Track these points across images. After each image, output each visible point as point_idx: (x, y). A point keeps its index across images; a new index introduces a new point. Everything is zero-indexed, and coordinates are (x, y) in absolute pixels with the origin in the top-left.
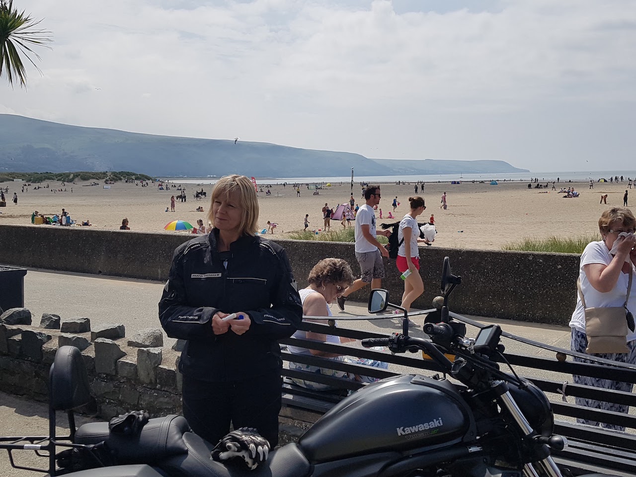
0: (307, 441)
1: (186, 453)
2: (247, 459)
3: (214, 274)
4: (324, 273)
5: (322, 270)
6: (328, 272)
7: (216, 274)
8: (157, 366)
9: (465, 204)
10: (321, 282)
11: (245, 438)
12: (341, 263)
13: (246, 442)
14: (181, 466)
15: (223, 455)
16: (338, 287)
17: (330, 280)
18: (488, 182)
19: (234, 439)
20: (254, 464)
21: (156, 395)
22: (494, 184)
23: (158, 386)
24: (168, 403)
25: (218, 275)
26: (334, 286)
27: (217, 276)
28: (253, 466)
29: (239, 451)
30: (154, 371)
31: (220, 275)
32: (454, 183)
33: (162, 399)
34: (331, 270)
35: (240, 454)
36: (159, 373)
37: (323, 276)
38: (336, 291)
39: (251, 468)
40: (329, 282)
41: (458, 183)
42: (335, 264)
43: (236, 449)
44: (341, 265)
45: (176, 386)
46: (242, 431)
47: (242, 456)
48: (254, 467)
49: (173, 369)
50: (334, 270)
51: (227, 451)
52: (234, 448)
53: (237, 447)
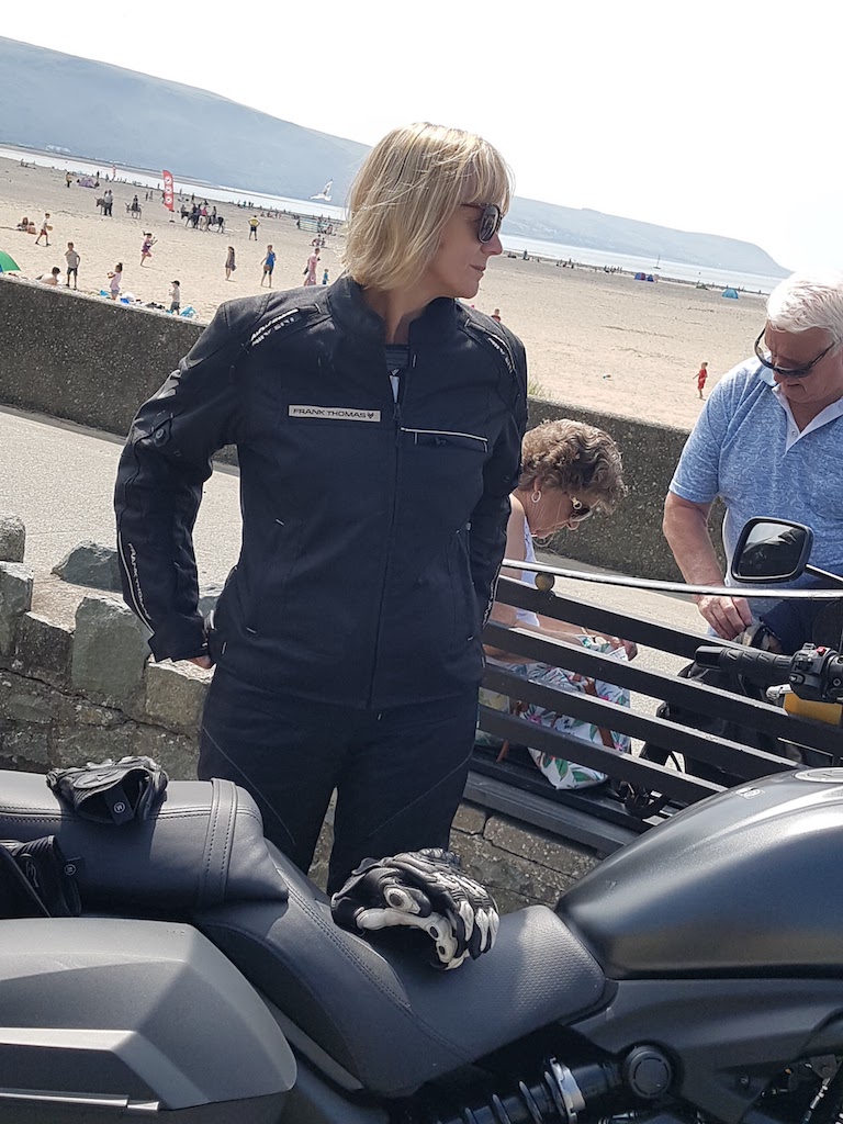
0: (589, 910)
1: (281, 899)
2: (445, 941)
3: (359, 412)
4: (547, 459)
5: (545, 449)
6: (558, 458)
7: (366, 412)
8: (21, 614)
9: (665, 333)
10: (532, 481)
11: (444, 881)
12: (598, 440)
13: (447, 893)
14: (268, 937)
15: (370, 917)
16: (576, 502)
17: (557, 480)
18: (718, 290)
19: (408, 879)
20: (456, 955)
21: (10, 685)
22: (732, 297)
23: (16, 665)
24: (38, 711)
25: (371, 416)
26: (565, 496)
27: (367, 419)
28: (455, 960)
29: (421, 915)
30: (10, 625)
31: (376, 416)
32: (642, 277)
33: (21, 699)
34: (565, 453)
35: (425, 924)
36: (25, 630)
37: (544, 466)
38: (566, 511)
39: (447, 964)
40: (554, 485)
41: (650, 279)
42: (581, 441)
43: (417, 908)
44: (597, 448)
45: (68, 672)
46: (431, 858)
47: (428, 929)
48: (455, 963)
49: (65, 627)
50: (578, 457)
51: (385, 906)
52: (409, 903)
53: (420, 903)
